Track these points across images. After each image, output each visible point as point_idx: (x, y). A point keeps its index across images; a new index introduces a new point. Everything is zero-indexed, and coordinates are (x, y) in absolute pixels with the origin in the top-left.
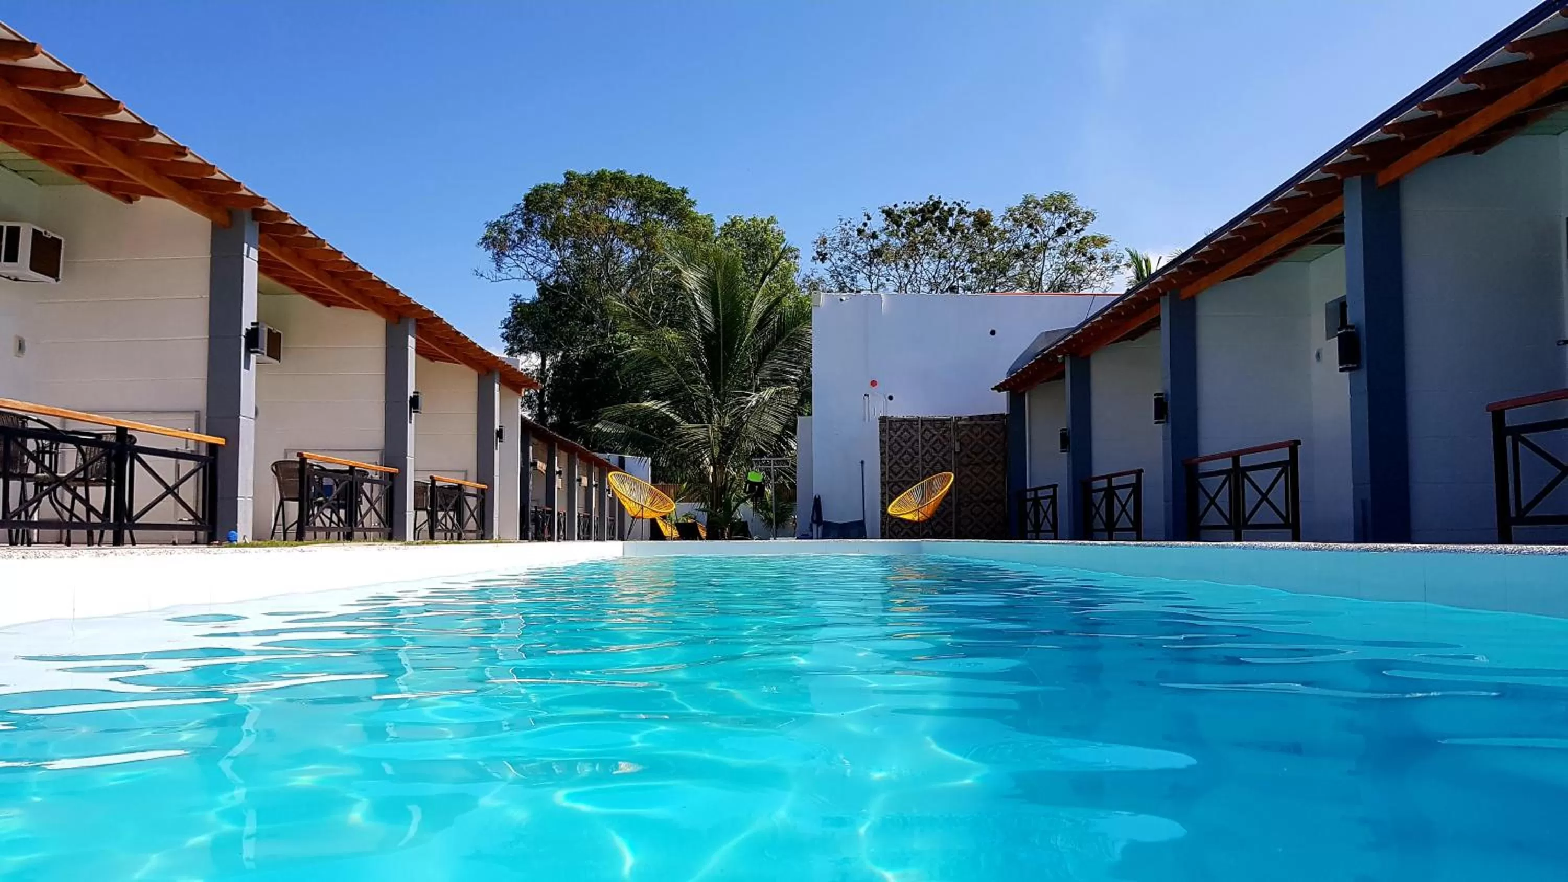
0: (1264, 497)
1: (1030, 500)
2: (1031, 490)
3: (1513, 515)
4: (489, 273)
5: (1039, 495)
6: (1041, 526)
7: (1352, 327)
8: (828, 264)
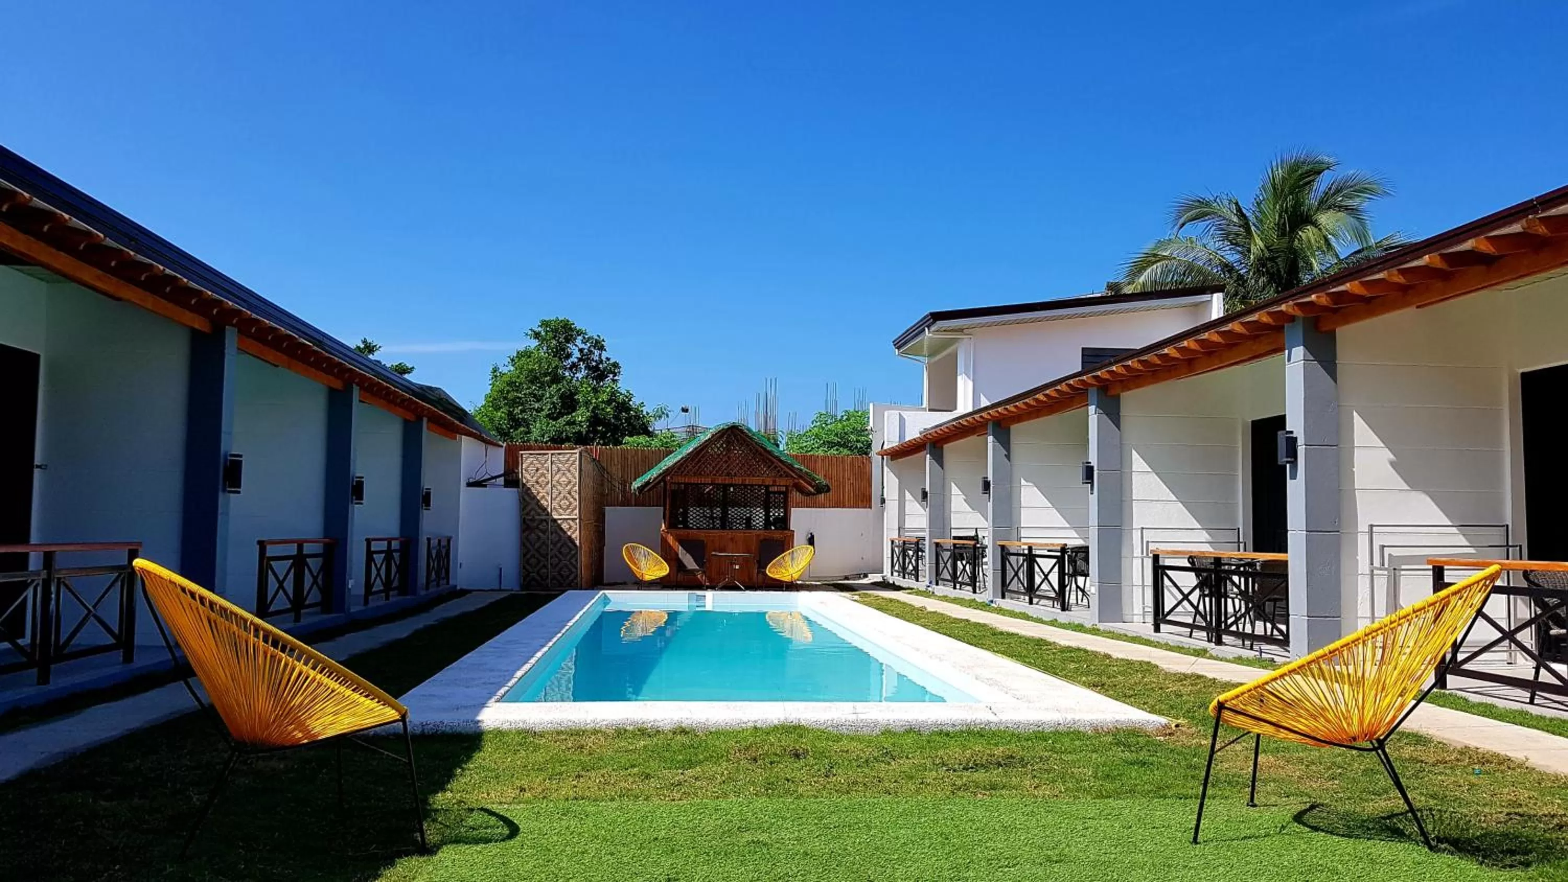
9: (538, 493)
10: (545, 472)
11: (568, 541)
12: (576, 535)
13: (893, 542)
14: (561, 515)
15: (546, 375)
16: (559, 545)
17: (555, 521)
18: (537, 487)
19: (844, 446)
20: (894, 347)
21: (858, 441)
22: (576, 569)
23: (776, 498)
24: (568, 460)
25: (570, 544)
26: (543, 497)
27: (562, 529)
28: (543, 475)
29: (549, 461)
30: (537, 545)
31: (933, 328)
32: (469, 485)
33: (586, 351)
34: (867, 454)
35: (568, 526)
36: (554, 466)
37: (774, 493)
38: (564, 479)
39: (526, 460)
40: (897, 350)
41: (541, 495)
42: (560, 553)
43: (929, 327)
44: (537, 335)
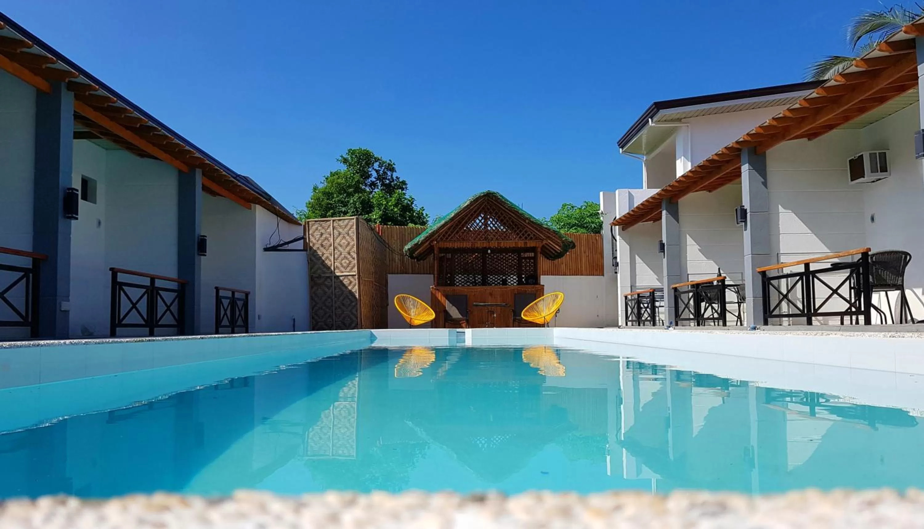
9: (323, 255)
10: (328, 236)
11: (348, 295)
12: (355, 289)
13: (626, 297)
14: (343, 272)
15: (350, 187)
16: (341, 298)
17: (338, 277)
18: (321, 248)
19: (582, 226)
20: (618, 147)
21: (593, 223)
22: (357, 318)
23: (528, 262)
24: (346, 226)
25: (350, 297)
26: (327, 258)
27: (344, 285)
28: (326, 239)
29: (331, 227)
30: (324, 299)
31: (655, 119)
32: (266, 250)
33: (381, 172)
34: (599, 232)
35: (349, 282)
36: (335, 231)
37: (525, 258)
38: (344, 241)
39: (312, 226)
40: (621, 149)
41: (325, 256)
42: (343, 305)
43: (652, 118)
44: (345, 161)
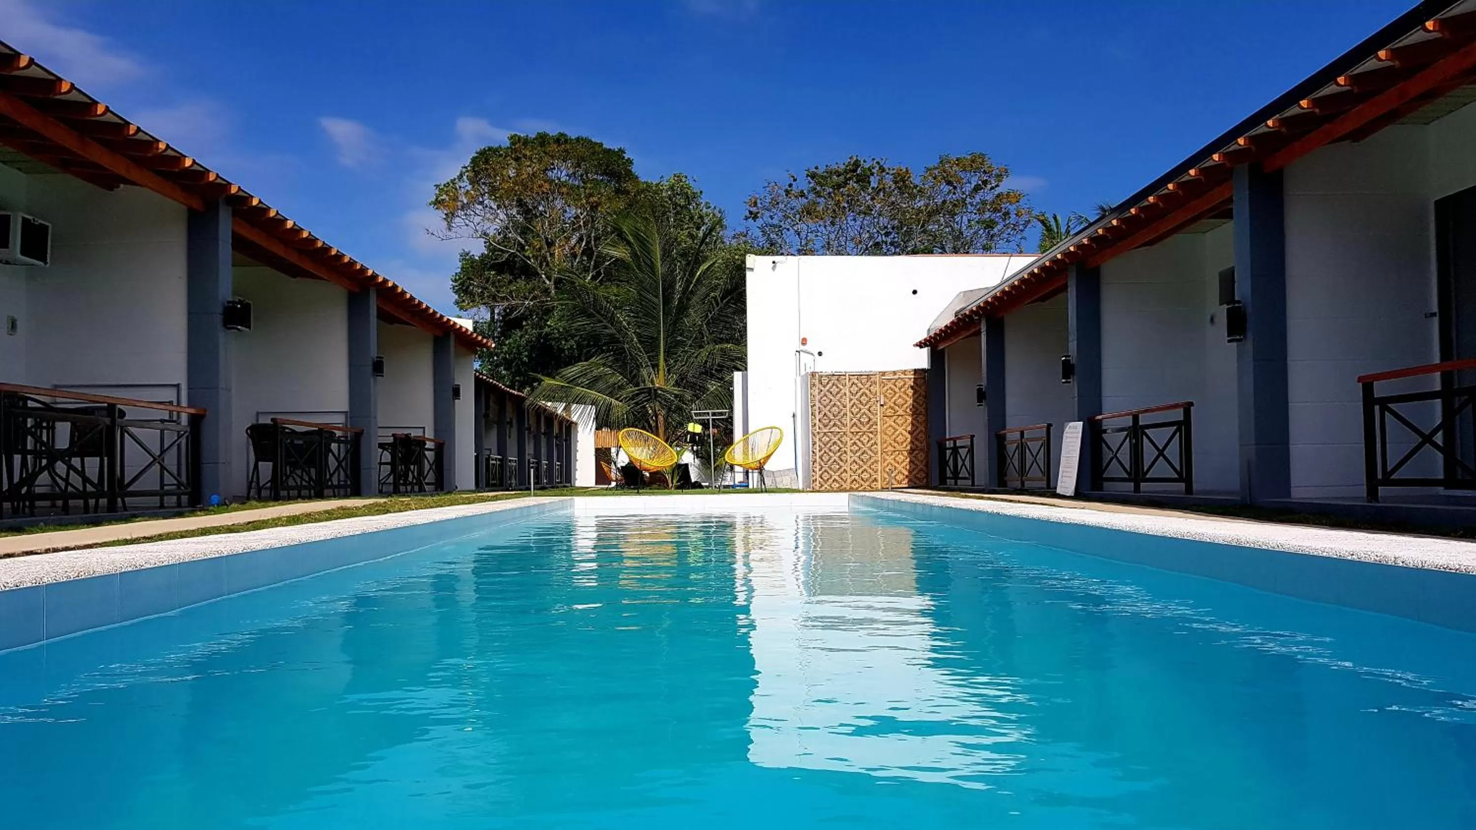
0: (1161, 453)
1: (949, 449)
2: (949, 439)
3: (1380, 476)
4: (440, 232)
5: (958, 445)
6: (959, 473)
7: (1239, 302)
8: (759, 222)
